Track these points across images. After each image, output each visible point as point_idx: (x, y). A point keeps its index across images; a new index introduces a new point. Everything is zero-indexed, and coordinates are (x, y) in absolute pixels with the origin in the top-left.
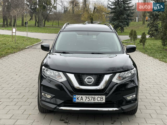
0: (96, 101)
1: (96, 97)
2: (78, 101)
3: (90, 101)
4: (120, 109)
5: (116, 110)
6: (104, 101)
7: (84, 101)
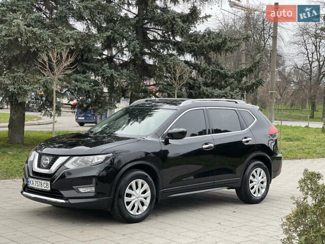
0: (43, 188)
1: (43, 182)
2: (30, 185)
3: (38, 187)
4: (67, 202)
5: (63, 203)
6: (49, 189)
7: (34, 186)
